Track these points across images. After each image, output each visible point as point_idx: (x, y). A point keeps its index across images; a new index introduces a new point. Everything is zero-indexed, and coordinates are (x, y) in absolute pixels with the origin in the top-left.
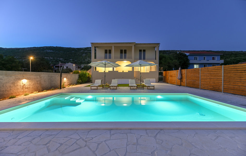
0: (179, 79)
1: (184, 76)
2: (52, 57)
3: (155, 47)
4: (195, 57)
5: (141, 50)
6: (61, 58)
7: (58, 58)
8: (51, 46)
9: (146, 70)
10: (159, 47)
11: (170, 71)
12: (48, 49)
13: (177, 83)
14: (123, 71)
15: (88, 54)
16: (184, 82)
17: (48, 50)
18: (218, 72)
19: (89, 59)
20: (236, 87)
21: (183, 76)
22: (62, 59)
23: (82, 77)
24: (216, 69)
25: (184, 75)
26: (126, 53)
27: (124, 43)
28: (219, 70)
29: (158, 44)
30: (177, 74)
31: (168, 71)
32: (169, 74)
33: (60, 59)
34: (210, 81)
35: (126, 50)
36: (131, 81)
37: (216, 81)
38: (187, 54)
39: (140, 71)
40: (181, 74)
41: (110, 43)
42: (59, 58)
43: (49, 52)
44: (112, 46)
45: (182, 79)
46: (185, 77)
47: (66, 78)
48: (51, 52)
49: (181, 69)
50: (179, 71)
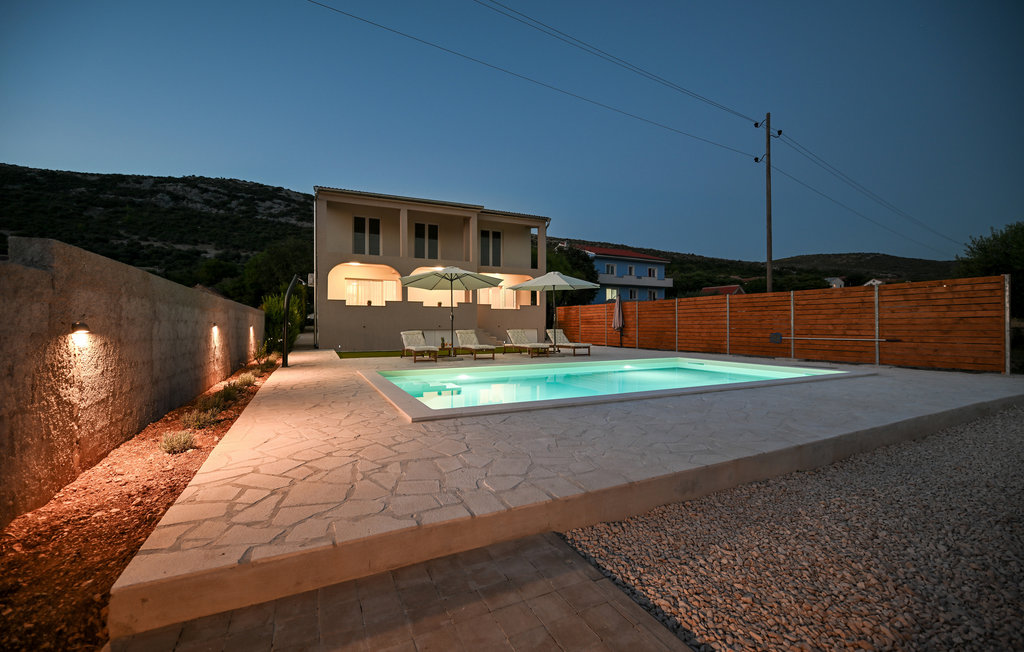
0: (617, 329)
1: (630, 320)
3: (529, 228)
4: (608, 266)
5: (488, 232)
9: (502, 300)
11: (583, 307)
13: (609, 341)
14: (440, 304)
15: (124, 212)
18: (718, 310)
19: (136, 237)
20: (753, 340)
21: (627, 320)
24: (713, 302)
25: (632, 316)
26: (436, 238)
28: (719, 306)
30: (610, 314)
31: (575, 307)
32: (581, 315)
34: (700, 330)
35: (436, 227)
37: (714, 330)
38: (591, 254)
40: (623, 316)
45: (625, 329)
46: (633, 323)
50: (616, 305)
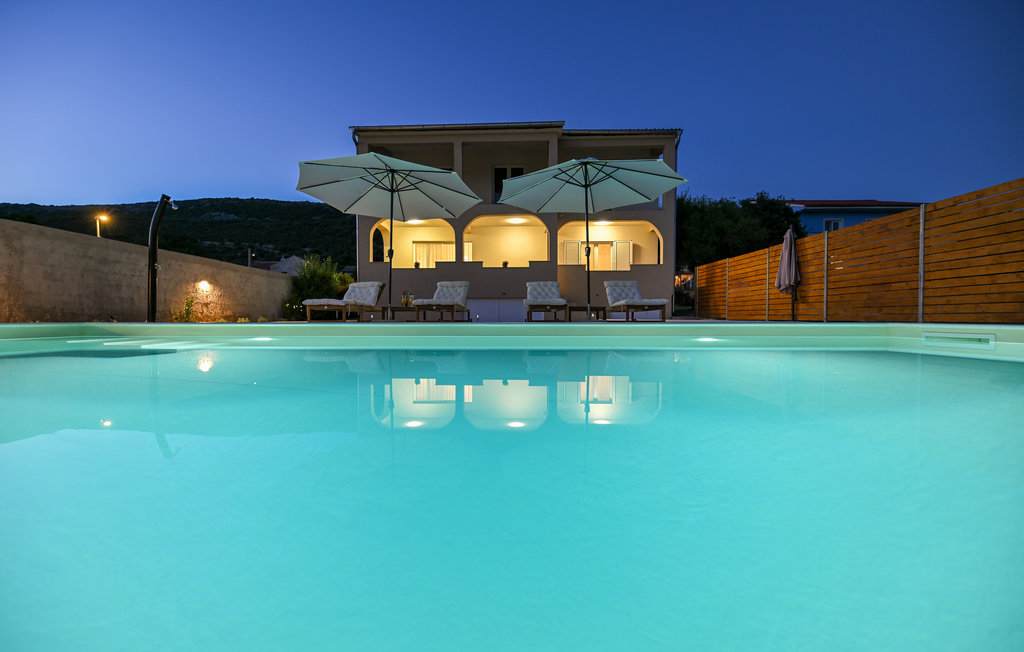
0: (786, 289)
1: (811, 269)
2: (231, 241)
3: (656, 153)
6: (269, 242)
7: (257, 245)
8: (229, 199)
10: (676, 147)
11: (731, 260)
12: (217, 210)
13: (772, 312)
14: (505, 264)
16: (810, 300)
17: (217, 213)
21: (804, 270)
22: (271, 246)
23: (309, 288)
25: (816, 262)
27: (508, 128)
29: (674, 133)
30: (773, 265)
31: (719, 262)
32: (729, 274)
33: (264, 246)
35: (522, 170)
36: (536, 290)
38: (796, 207)
39: (584, 261)
40: (798, 263)
41: (444, 129)
42: (261, 244)
43: (221, 221)
44: (452, 144)
45: (800, 288)
46: (817, 275)
47: (210, 283)
48: (228, 222)
49: (795, 239)
50: (784, 248)
